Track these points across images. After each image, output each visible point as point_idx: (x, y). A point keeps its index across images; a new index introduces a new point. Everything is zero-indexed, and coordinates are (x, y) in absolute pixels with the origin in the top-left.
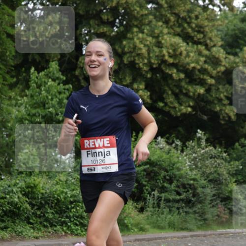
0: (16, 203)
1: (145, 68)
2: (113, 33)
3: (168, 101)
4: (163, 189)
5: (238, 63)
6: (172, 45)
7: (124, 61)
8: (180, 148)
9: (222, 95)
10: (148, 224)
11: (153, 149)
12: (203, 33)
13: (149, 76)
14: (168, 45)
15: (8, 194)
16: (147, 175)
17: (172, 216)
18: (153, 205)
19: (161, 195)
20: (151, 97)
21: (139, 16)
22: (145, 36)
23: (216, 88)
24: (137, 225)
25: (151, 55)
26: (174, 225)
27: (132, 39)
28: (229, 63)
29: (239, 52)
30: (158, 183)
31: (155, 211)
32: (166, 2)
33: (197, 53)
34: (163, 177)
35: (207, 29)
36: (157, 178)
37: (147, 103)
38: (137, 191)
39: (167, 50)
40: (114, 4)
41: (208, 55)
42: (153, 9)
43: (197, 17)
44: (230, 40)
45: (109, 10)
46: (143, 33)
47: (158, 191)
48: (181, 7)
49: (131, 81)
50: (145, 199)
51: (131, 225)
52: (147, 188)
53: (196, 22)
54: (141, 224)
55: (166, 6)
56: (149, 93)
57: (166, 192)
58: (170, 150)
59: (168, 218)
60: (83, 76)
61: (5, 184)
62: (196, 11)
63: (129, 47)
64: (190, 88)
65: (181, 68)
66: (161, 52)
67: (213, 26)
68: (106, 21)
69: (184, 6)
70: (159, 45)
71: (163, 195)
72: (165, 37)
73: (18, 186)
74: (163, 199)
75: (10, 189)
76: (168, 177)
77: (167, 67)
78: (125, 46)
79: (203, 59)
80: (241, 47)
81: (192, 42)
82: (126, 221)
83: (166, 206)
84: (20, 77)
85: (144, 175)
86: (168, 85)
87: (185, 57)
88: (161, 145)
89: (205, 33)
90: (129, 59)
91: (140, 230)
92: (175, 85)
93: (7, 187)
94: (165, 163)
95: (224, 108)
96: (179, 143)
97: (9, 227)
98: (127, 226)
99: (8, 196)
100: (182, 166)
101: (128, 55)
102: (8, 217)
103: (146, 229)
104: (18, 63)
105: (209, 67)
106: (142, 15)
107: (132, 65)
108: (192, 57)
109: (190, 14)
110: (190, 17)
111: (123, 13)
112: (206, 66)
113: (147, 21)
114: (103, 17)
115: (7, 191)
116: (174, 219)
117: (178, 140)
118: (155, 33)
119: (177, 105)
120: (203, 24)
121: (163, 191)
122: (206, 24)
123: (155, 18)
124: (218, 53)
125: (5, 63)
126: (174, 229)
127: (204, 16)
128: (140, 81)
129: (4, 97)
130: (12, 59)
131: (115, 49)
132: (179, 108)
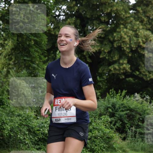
0: (46, 133)
1: (128, 50)
2: (108, 29)
3: (142, 71)
4: (138, 126)
6: (145, 36)
7: (114, 46)
8: (149, 101)
10: (128, 148)
11: (132, 101)
13: (130, 55)
14: (143, 36)
15: (42, 127)
16: (128, 117)
17: (144, 143)
18: (132, 136)
19: (136, 130)
20: (131, 68)
21: (124, 18)
22: (128, 30)
24: (121, 148)
25: (132, 42)
26: (145, 149)
27: (120, 32)
30: (135, 122)
31: (133, 140)
32: (142, 9)
34: (138, 119)
36: (134, 119)
37: (129, 72)
38: (122, 127)
39: (141, 39)
40: (109, 11)
42: (133, 14)
45: (105, 14)
46: (127, 28)
47: (135, 128)
48: (151, 12)
49: (118, 58)
50: (126, 132)
51: (118, 148)
52: (128, 125)
54: (124, 148)
55: (141, 11)
56: (130, 66)
57: (140, 128)
58: (143, 102)
59: (141, 144)
60: (88, 56)
61: (40, 122)
63: (118, 37)
66: (138, 40)
68: (103, 21)
70: (137, 36)
71: (138, 130)
72: (141, 31)
73: (48, 123)
74: (138, 132)
75: (43, 125)
76: (141, 119)
77: (142, 50)
78: (115, 37)
82: (114, 146)
83: (140, 137)
84: (50, 57)
85: (126, 117)
86: (142, 61)
88: (137, 98)
90: (118, 45)
91: (123, 152)
93: (41, 124)
94: (139, 110)
96: (148, 97)
97: (42, 149)
98: (115, 149)
99: (41, 129)
100: (150, 112)
101: (117, 42)
102: (41, 142)
103: (126, 151)
104: (49, 48)
106: (126, 17)
107: (120, 48)
111: (114, 16)
113: (129, 21)
114: (101, 19)
115: (41, 126)
116: (145, 146)
117: (148, 96)
118: (134, 29)
119: (147, 73)
123: (134, 19)
125: (41, 48)
126: (145, 151)
128: (124, 58)
129: (40, 69)
130: (45, 46)
131: (109, 38)
132: (149, 76)
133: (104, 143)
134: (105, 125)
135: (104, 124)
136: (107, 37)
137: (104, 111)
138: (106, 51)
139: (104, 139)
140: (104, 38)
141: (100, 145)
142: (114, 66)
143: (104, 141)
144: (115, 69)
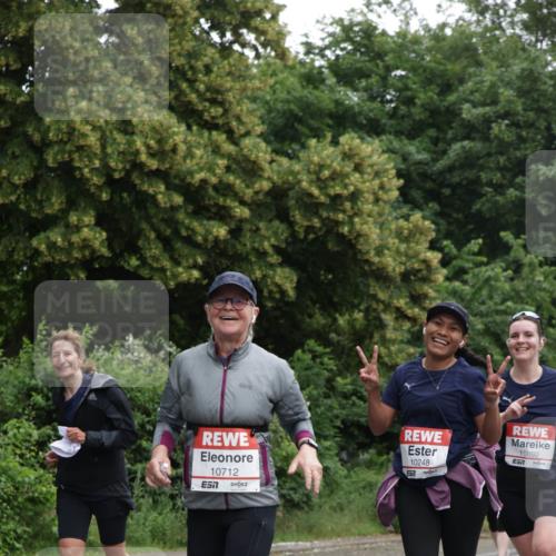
1: (95, 180)
2: (22, 99)
3: (148, 254)
4: (141, 454)
5: (298, 173)
6: (154, 129)
7: (46, 161)
9: (266, 244)
12: (221, 104)
13: (105, 196)
14: (147, 128)
17: (160, 514)
19: (134, 468)
20: (110, 243)
23: (254, 228)
25: (109, 150)
26: (164, 534)
28: (279, 172)
29: (299, 151)
33: (210, 149)
34: (139, 427)
35: (230, 96)
37: (102, 256)
39: (143, 140)
40: (21, 32)
41: (234, 153)
43: (208, 69)
44: (280, 122)
45: (9, 45)
47: (130, 460)
48: (173, 45)
49: (64, 206)
53: (206, 79)
56: (104, 235)
59: (150, 518)
62: (205, 56)
63: (59, 130)
64: (195, 224)
65: (177, 181)
66: (130, 143)
67: (244, 89)
68: (4, 69)
69: (180, 43)
70: (126, 127)
71: (139, 467)
74: (139, 476)
76: (150, 428)
77: (146, 179)
78: (49, 127)
79: (222, 162)
80: (303, 140)
81: (198, 124)
83: (146, 492)
86: (148, 219)
87: (185, 158)
89: (227, 105)
90: (59, 158)
92: (163, 220)
94: (143, 394)
95: (271, 272)
96: (173, 349)
101: (56, 148)
105: (238, 182)
107: (66, 171)
108: (198, 157)
109: (193, 62)
110: (192, 68)
112: (231, 178)
116: (164, 523)
117: (171, 343)
119: (167, 264)
120: (221, 85)
121: (139, 458)
122: (228, 85)
124: (255, 151)
126: (165, 544)
127: (224, 67)
128: (85, 207)
131: (25, 134)
132: (172, 272)
133: (19, 521)
134: (22, 456)
135: (18, 452)
136: (21, 129)
137: (18, 402)
138: (16, 180)
139: (18, 507)
140: (7, 132)
141: (4, 527)
142: (48, 238)
143: (18, 514)
144: (52, 246)
